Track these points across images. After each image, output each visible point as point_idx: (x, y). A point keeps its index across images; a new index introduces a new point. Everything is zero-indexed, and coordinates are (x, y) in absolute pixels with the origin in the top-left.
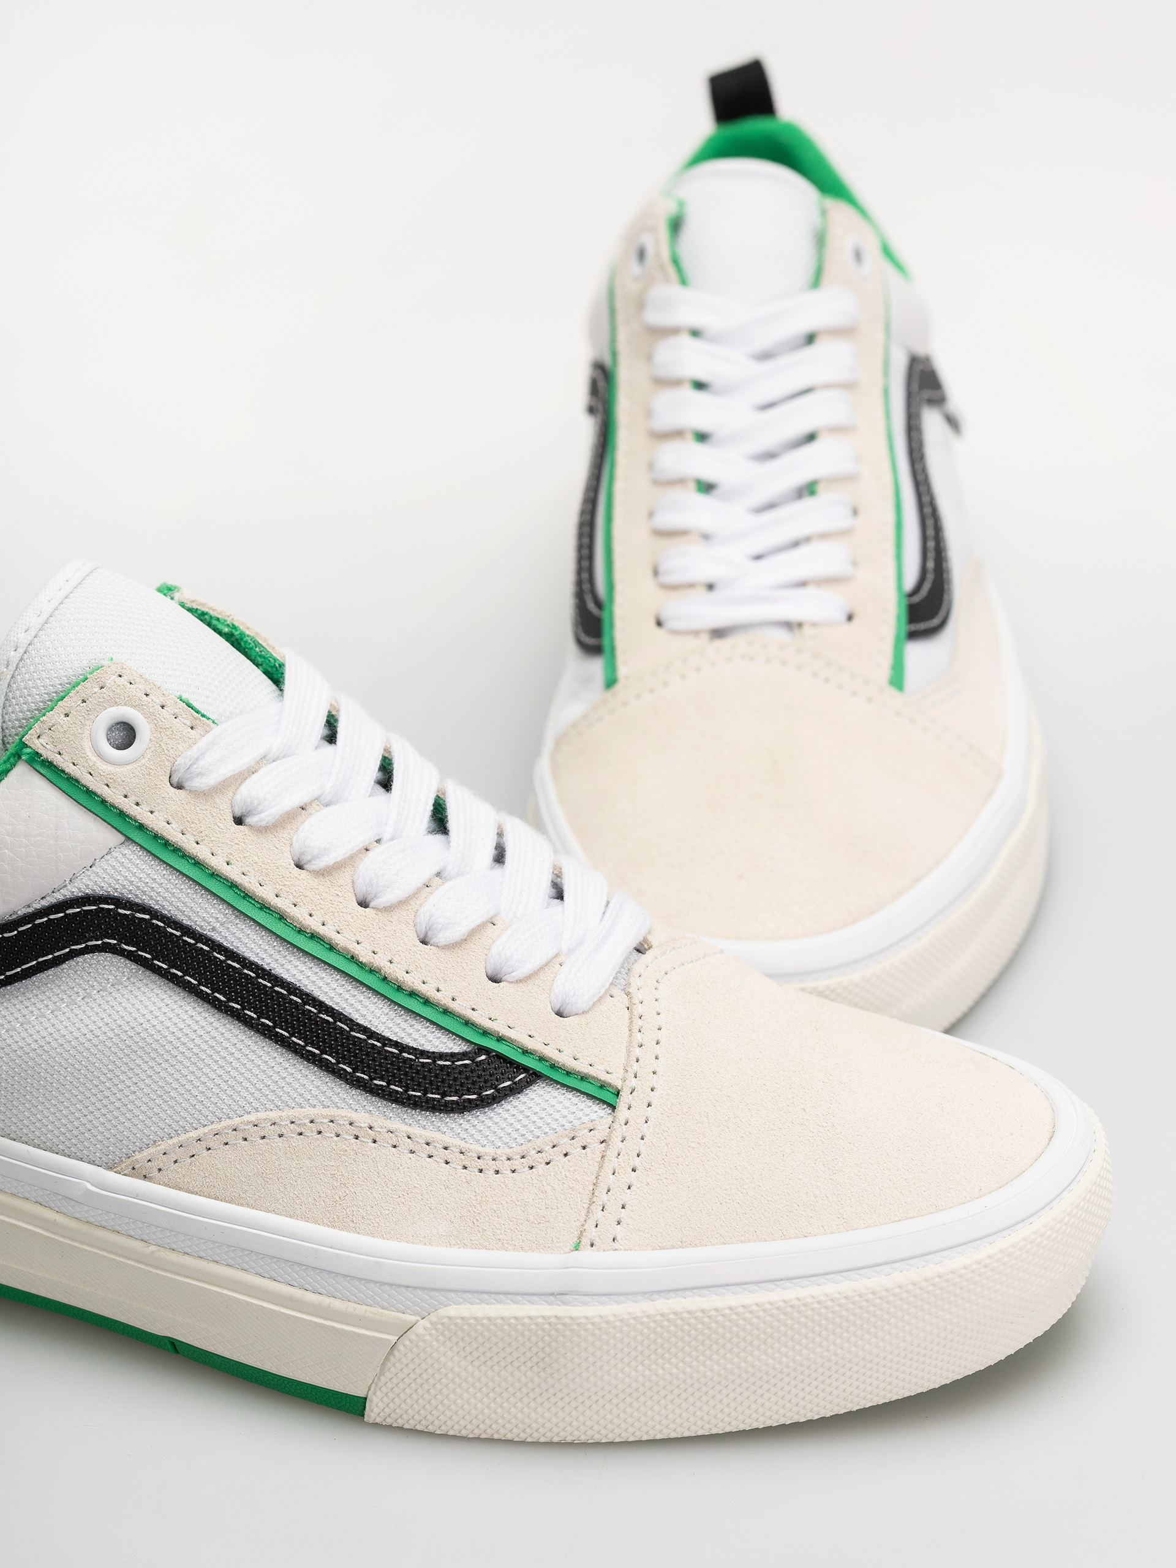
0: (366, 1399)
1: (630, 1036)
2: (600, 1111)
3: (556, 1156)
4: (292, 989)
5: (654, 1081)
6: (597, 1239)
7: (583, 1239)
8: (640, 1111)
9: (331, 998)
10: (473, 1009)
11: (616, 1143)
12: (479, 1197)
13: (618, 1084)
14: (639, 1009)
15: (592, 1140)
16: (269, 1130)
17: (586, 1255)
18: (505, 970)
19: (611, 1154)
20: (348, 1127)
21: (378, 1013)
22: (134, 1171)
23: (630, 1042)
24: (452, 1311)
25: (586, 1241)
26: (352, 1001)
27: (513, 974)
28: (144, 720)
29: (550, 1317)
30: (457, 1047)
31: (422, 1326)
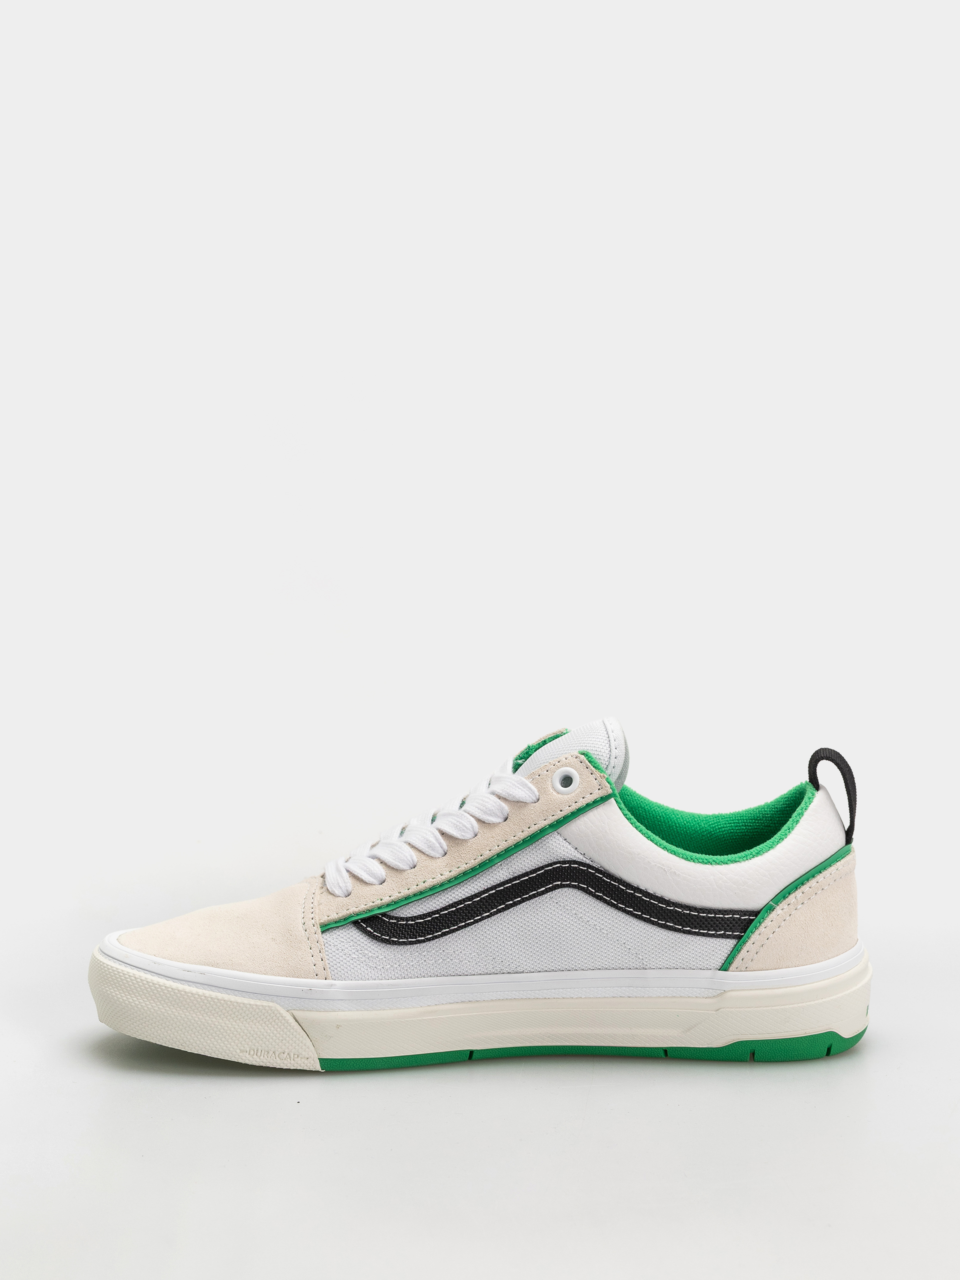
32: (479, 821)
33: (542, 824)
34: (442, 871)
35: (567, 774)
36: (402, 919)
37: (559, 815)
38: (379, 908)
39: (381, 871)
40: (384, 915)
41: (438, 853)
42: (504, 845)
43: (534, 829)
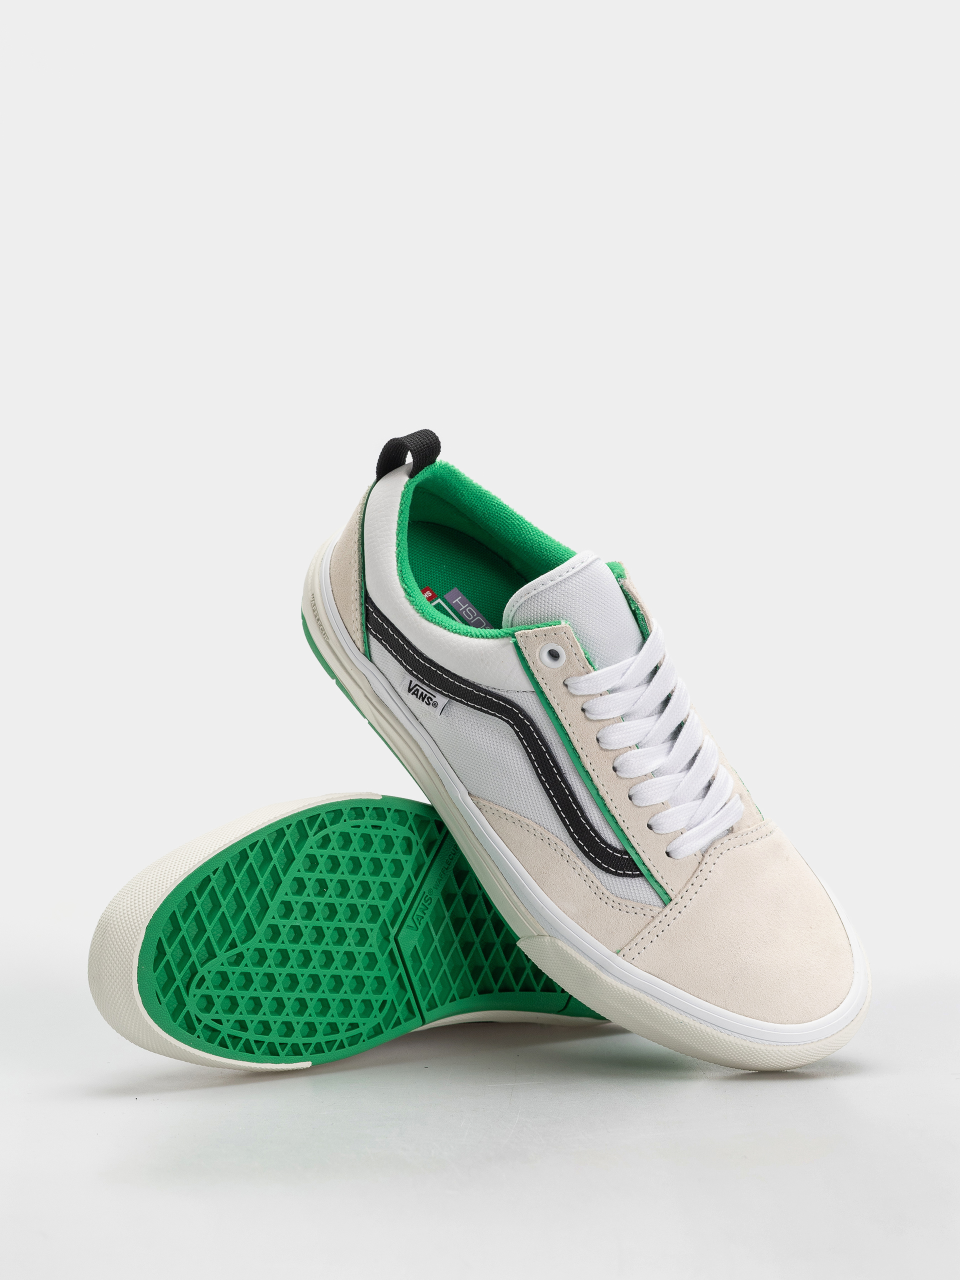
0: (520, 939)
1: (691, 877)
2: (660, 904)
3: (632, 911)
4: (568, 787)
5: (689, 903)
6: (627, 955)
7: (621, 952)
8: (675, 913)
9: (581, 799)
10: (633, 836)
11: (657, 921)
12: (594, 909)
13: (673, 897)
14: (703, 866)
15: (649, 914)
16: (531, 830)
17: (619, 959)
18: (655, 827)
19: (652, 925)
20: (561, 850)
21: (596, 815)
22: (477, 804)
23: (689, 880)
24: (560, 943)
25: (621, 954)
26: (588, 804)
27: (657, 831)
28: (565, 656)
29: (593, 971)
30: (618, 846)
31: (547, 939)
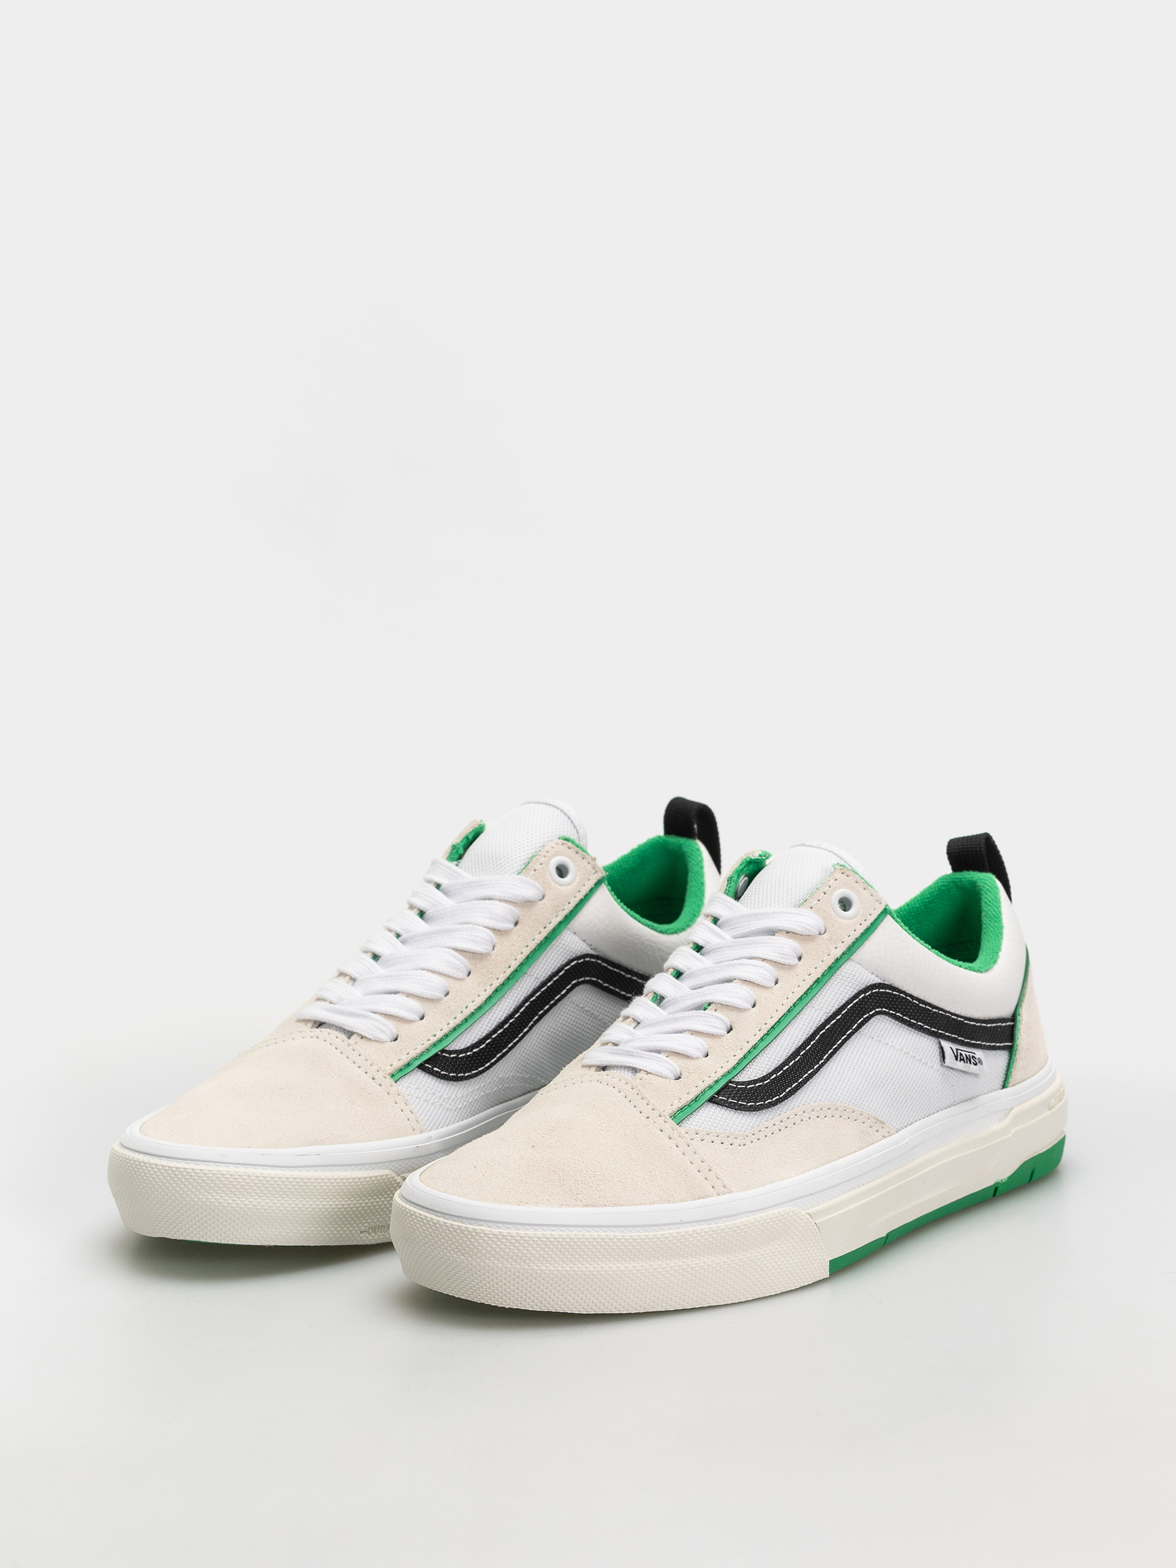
32: (494, 930)
33: (555, 921)
34: (475, 992)
35: (561, 863)
36: (461, 1051)
37: (568, 908)
38: (435, 1045)
39: (417, 1006)
40: (443, 1051)
41: (462, 974)
42: (526, 952)
43: (550, 927)
